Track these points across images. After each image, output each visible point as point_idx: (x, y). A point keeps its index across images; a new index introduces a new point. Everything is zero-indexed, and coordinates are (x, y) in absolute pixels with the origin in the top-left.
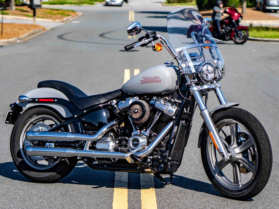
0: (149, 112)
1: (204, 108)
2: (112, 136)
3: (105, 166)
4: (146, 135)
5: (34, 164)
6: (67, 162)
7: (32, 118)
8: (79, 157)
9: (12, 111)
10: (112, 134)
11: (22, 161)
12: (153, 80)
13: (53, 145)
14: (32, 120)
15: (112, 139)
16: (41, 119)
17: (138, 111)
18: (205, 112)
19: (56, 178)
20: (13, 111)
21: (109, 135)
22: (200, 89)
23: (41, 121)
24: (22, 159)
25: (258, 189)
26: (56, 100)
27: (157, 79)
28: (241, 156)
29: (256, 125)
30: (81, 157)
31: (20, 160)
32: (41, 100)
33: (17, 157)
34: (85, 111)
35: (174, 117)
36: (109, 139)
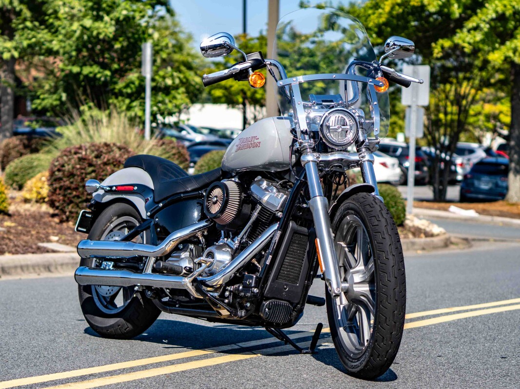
0: (238, 203)
1: (317, 195)
2: (193, 249)
3: (177, 306)
4: (232, 246)
5: (106, 304)
6: (139, 300)
7: (112, 222)
8: (138, 286)
9: (90, 211)
10: (193, 246)
11: (89, 297)
12: (249, 143)
13: (111, 264)
14: (112, 226)
15: (190, 255)
16: (124, 225)
17: (217, 201)
18: (315, 202)
19: (125, 330)
20: (92, 210)
21: (189, 249)
22: (320, 159)
23: (124, 227)
24: (89, 294)
25: (379, 355)
26: (136, 188)
27: (256, 141)
28: (368, 289)
29: (376, 223)
30: (142, 286)
31: (87, 295)
32: (120, 188)
33: (82, 291)
34: (161, 205)
35: (280, 214)
36: (184, 255)
